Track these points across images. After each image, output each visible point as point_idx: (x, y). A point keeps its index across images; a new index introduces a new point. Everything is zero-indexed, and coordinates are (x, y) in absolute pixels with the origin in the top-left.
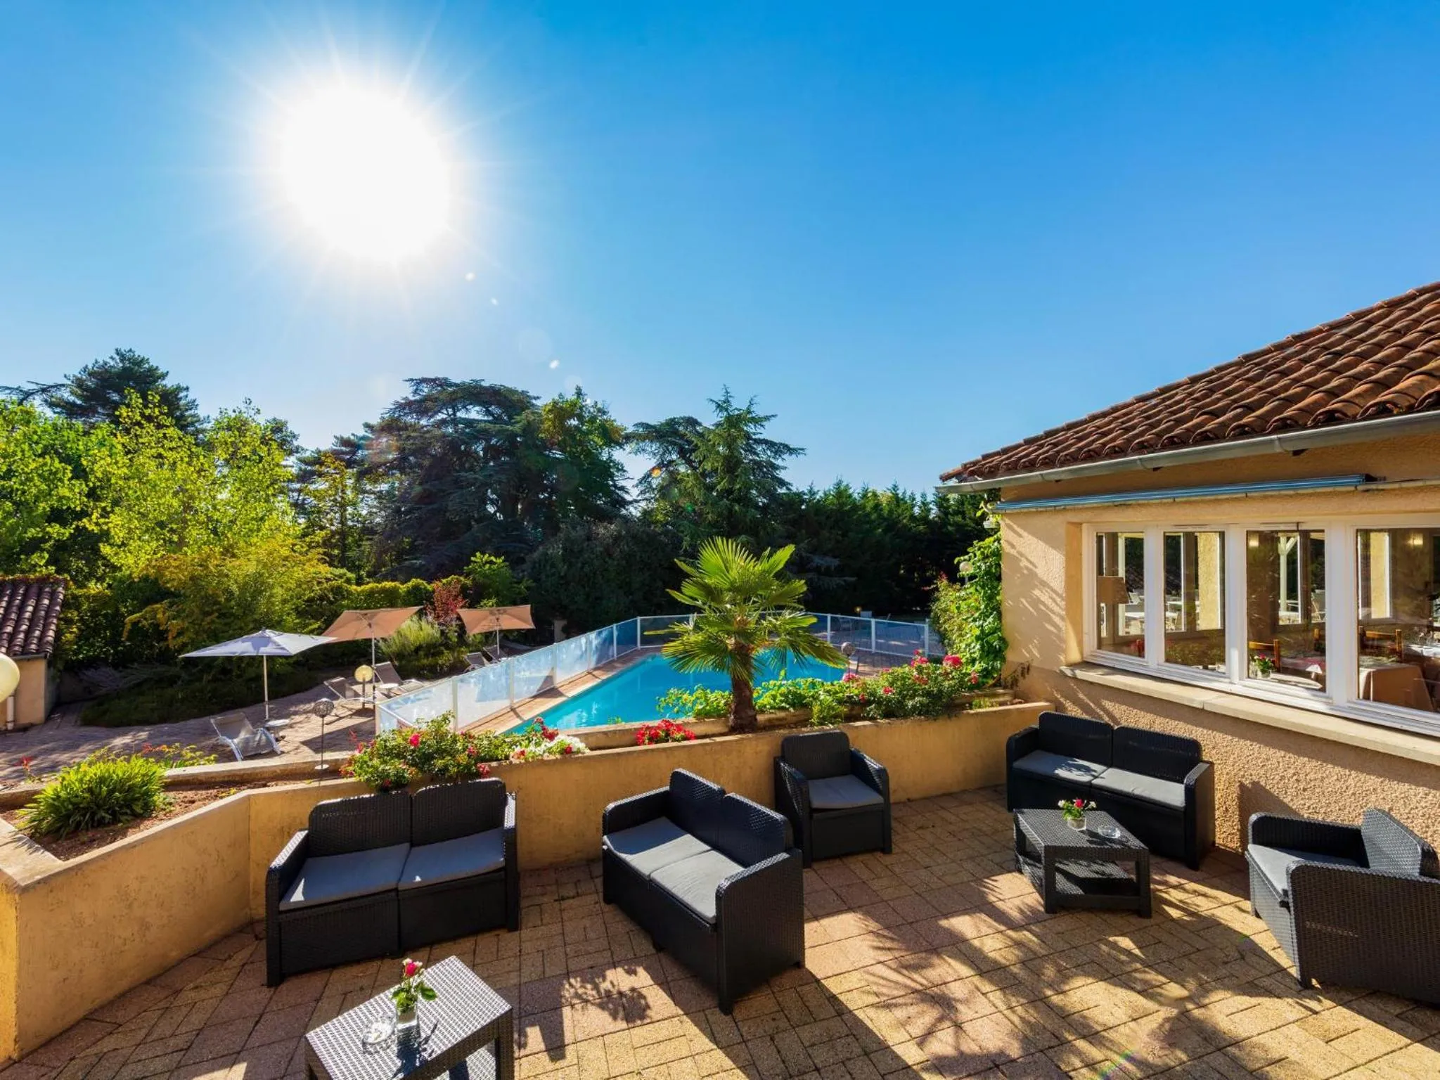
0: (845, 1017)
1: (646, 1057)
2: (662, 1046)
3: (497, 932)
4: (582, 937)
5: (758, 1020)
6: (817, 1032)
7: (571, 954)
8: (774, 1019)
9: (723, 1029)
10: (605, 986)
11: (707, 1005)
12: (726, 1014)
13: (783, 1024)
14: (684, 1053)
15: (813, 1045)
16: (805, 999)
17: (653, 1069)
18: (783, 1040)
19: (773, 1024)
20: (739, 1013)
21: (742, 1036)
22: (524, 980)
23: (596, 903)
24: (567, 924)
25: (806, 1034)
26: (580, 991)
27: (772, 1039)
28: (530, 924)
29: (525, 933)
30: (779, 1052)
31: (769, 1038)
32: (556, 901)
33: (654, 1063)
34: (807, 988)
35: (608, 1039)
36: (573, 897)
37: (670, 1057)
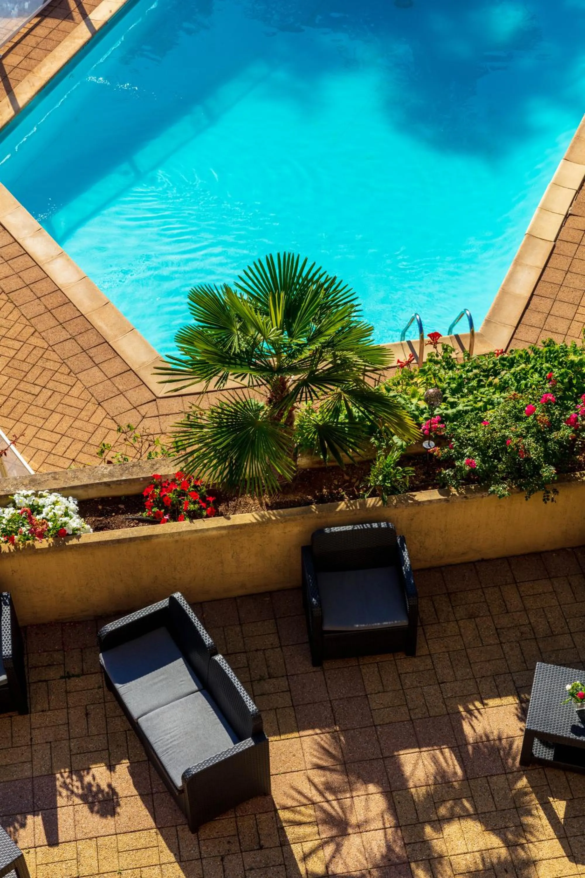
0: (285, 848)
1: (125, 861)
2: (139, 853)
3: (10, 714)
4: (85, 732)
5: (217, 841)
6: (258, 859)
7: (75, 751)
8: (229, 842)
9: (187, 846)
10: (88, 779)
11: (180, 821)
12: (193, 833)
13: (235, 848)
14: (155, 862)
15: (251, 869)
16: (260, 826)
17: (130, 871)
18: (230, 861)
19: (227, 847)
20: (205, 832)
21: (200, 853)
22: (36, 774)
23: (99, 687)
24: (72, 711)
25: (249, 859)
26: (68, 781)
27: (222, 860)
28: (39, 708)
29: (35, 718)
30: (224, 871)
31: (220, 858)
32: (62, 678)
33: (131, 867)
34: (264, 817)
35: (100, 841)
36: (78, 676)
37: (144, 862)
